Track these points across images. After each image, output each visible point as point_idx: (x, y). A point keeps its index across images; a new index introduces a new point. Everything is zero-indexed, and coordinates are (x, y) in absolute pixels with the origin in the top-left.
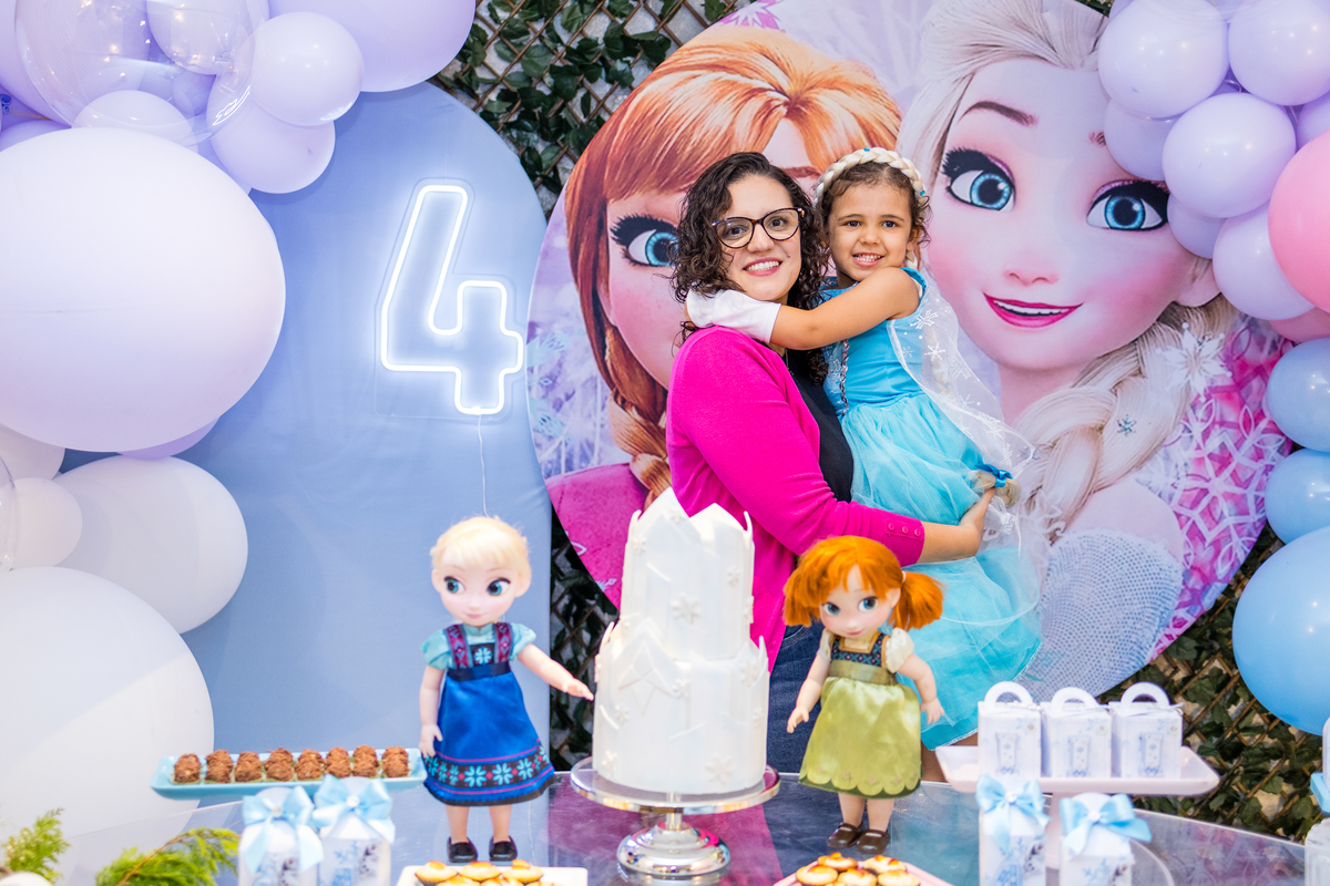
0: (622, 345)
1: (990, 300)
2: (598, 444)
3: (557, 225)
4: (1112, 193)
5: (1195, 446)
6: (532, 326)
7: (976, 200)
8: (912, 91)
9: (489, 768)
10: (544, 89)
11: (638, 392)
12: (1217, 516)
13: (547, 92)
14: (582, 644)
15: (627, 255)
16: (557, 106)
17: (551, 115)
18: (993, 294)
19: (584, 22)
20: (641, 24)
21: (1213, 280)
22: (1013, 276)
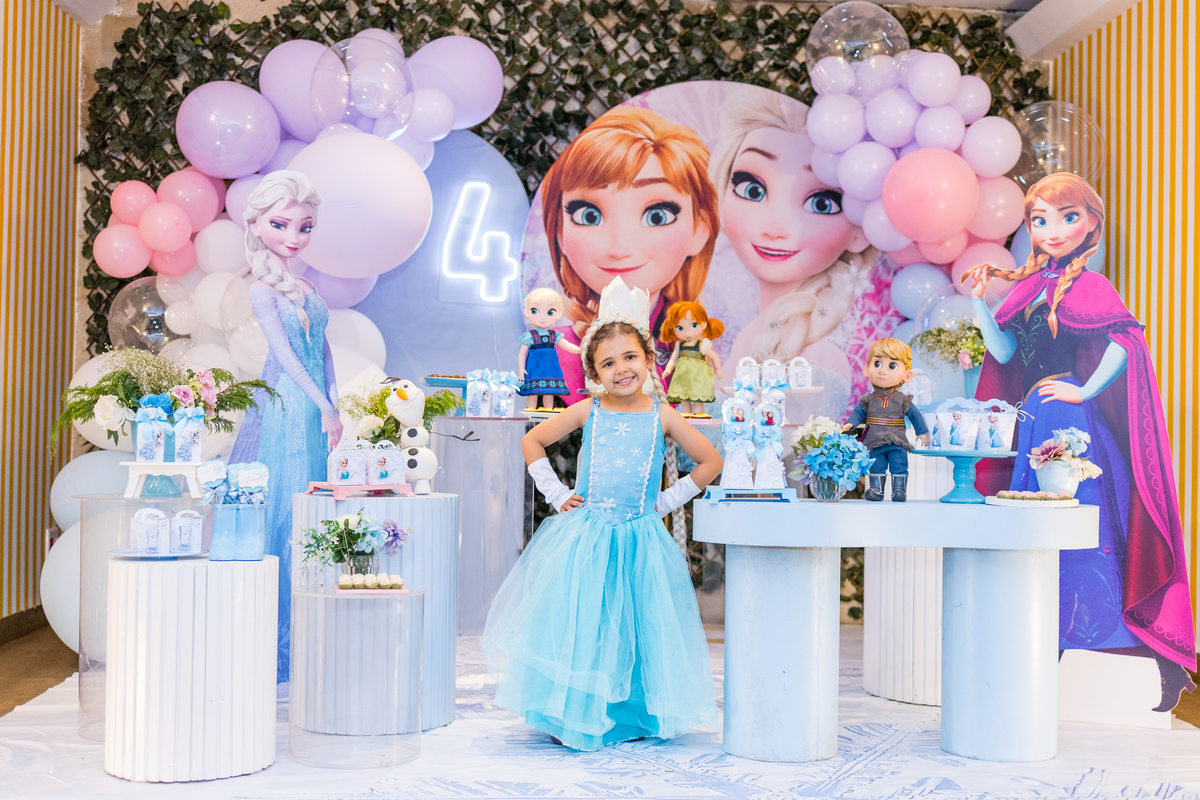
0: (569, 266)
1: (755, 247)
3: (537, 203)
4: (815, 195)
5: (856, 322)
6: (524, 255)
7: (748, 196)
8: (716, 141)
9: (548, 381)
11: (577, 290)
13: (522, 140)
15: (572, 220)
16: (526, 149)
18: (756, 244)
19: (542, 104)
20: (572, 106)
21: (866, 239)
22: (766, 235)
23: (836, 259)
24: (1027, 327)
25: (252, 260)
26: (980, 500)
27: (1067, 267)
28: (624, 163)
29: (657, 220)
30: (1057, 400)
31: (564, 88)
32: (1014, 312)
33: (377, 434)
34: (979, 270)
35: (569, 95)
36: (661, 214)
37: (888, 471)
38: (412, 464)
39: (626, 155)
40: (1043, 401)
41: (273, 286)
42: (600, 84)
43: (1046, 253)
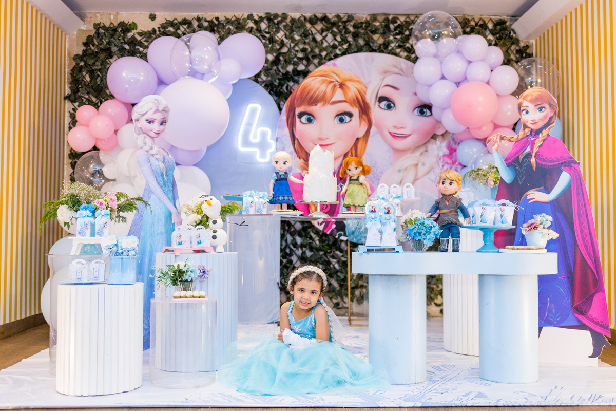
0: (299, 143)
1: (390, 133)
2: (293, 168)
3: (283, 114)
4: (419, 107)
5: (440, 168)
6: (277, 138)
7: (386, 108)
8: (369, 82)
10: (276, 84)
11: (303, 155)
14: (286, 229)
15: (300, 121)
16: (279, 88)
17: (278, 90)
18: (390, 131)
19: (286, 67)
20: (301, 67)
21: (444, 128)
22: (395, 127)
23: (429, 138)
24: (521, 165)
25: (137, 139)
26: (497, 251)
27: (540, 135)
28: (325, 93)
29: (342, 120)
30: (536, 201)
31: (297, 59)
32: (514, 157)
33: (198, 223)
34: (496, 137)
35: (299, 62)
36: (344, 118)
37: (450, 237)
38: (214, 237)
39: (326, 89)
40: (530, 202)
41: (147, 151)
42: (314, 57)
43: (529, 128)
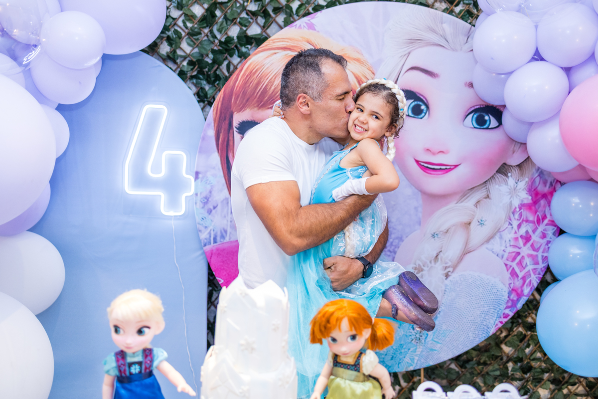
1: (417, 162)
2: (229, 230)
4: (475, 111)
5: (514, 231)
6: (197, 173)
7: (410, 114)
10: (209, 60)
12: (524, 265)
13: (210, 62)
16: (215, 68)
17: (212, 72)
18: (418, 159)
19: (228, 29)
20: (254, 30)
22: (428, 150)
23: (495, 172)
31: (247, 14)
35: (251, 21)
42: (277, 10)
